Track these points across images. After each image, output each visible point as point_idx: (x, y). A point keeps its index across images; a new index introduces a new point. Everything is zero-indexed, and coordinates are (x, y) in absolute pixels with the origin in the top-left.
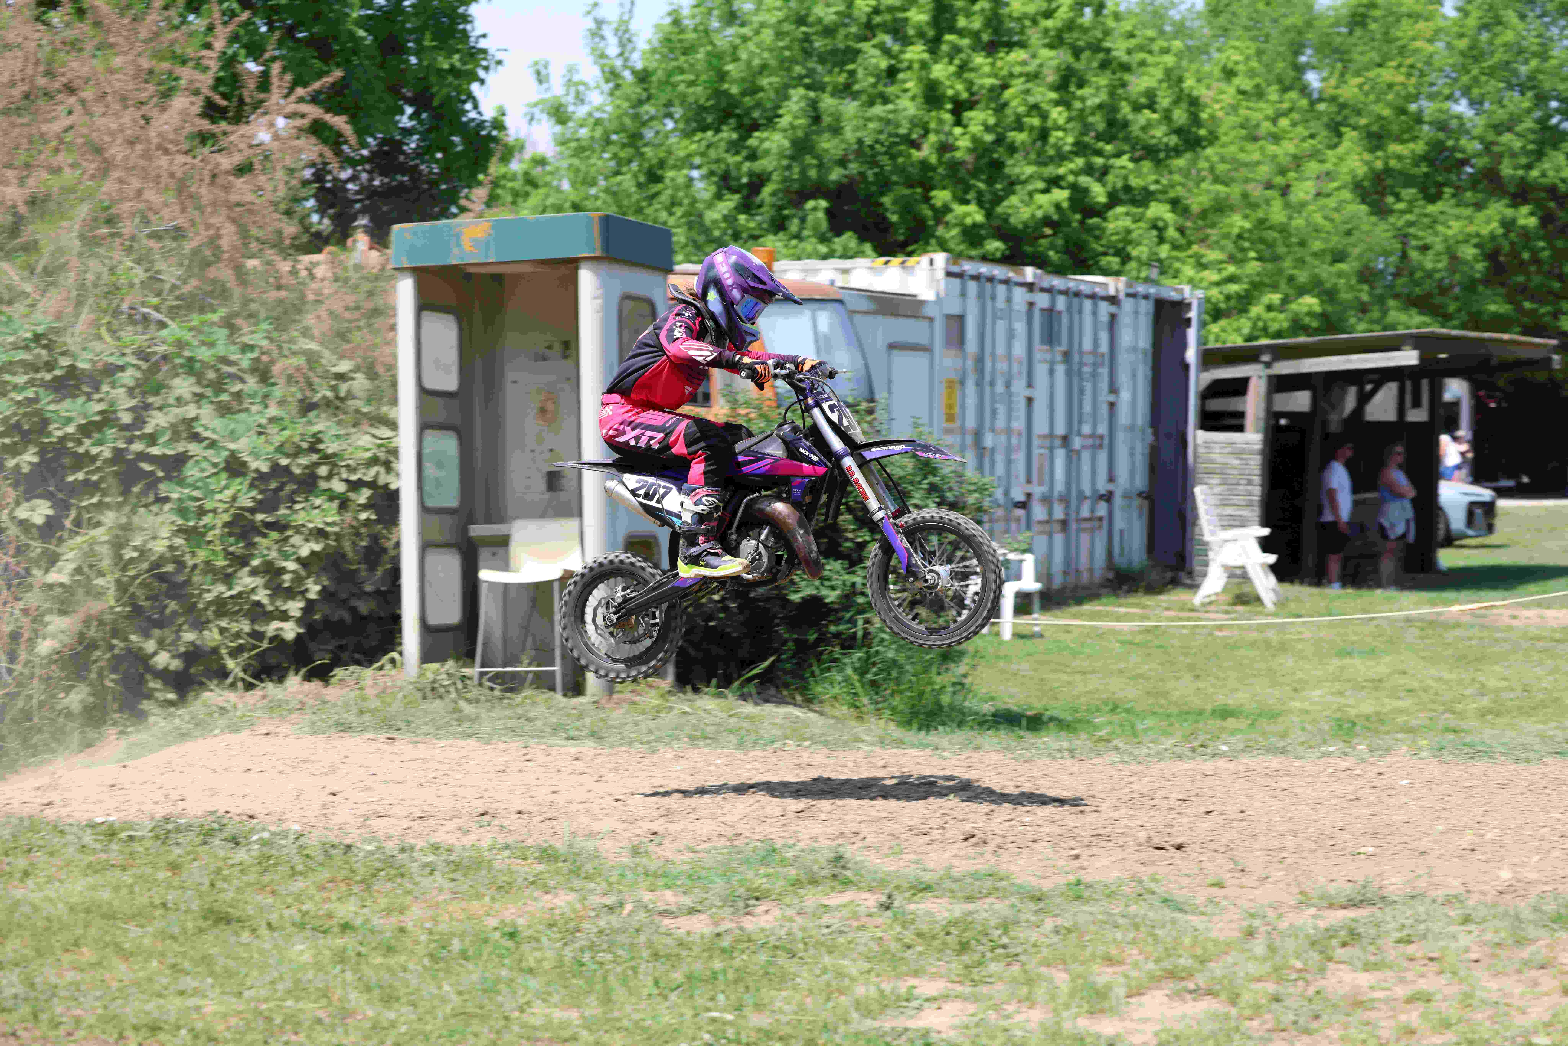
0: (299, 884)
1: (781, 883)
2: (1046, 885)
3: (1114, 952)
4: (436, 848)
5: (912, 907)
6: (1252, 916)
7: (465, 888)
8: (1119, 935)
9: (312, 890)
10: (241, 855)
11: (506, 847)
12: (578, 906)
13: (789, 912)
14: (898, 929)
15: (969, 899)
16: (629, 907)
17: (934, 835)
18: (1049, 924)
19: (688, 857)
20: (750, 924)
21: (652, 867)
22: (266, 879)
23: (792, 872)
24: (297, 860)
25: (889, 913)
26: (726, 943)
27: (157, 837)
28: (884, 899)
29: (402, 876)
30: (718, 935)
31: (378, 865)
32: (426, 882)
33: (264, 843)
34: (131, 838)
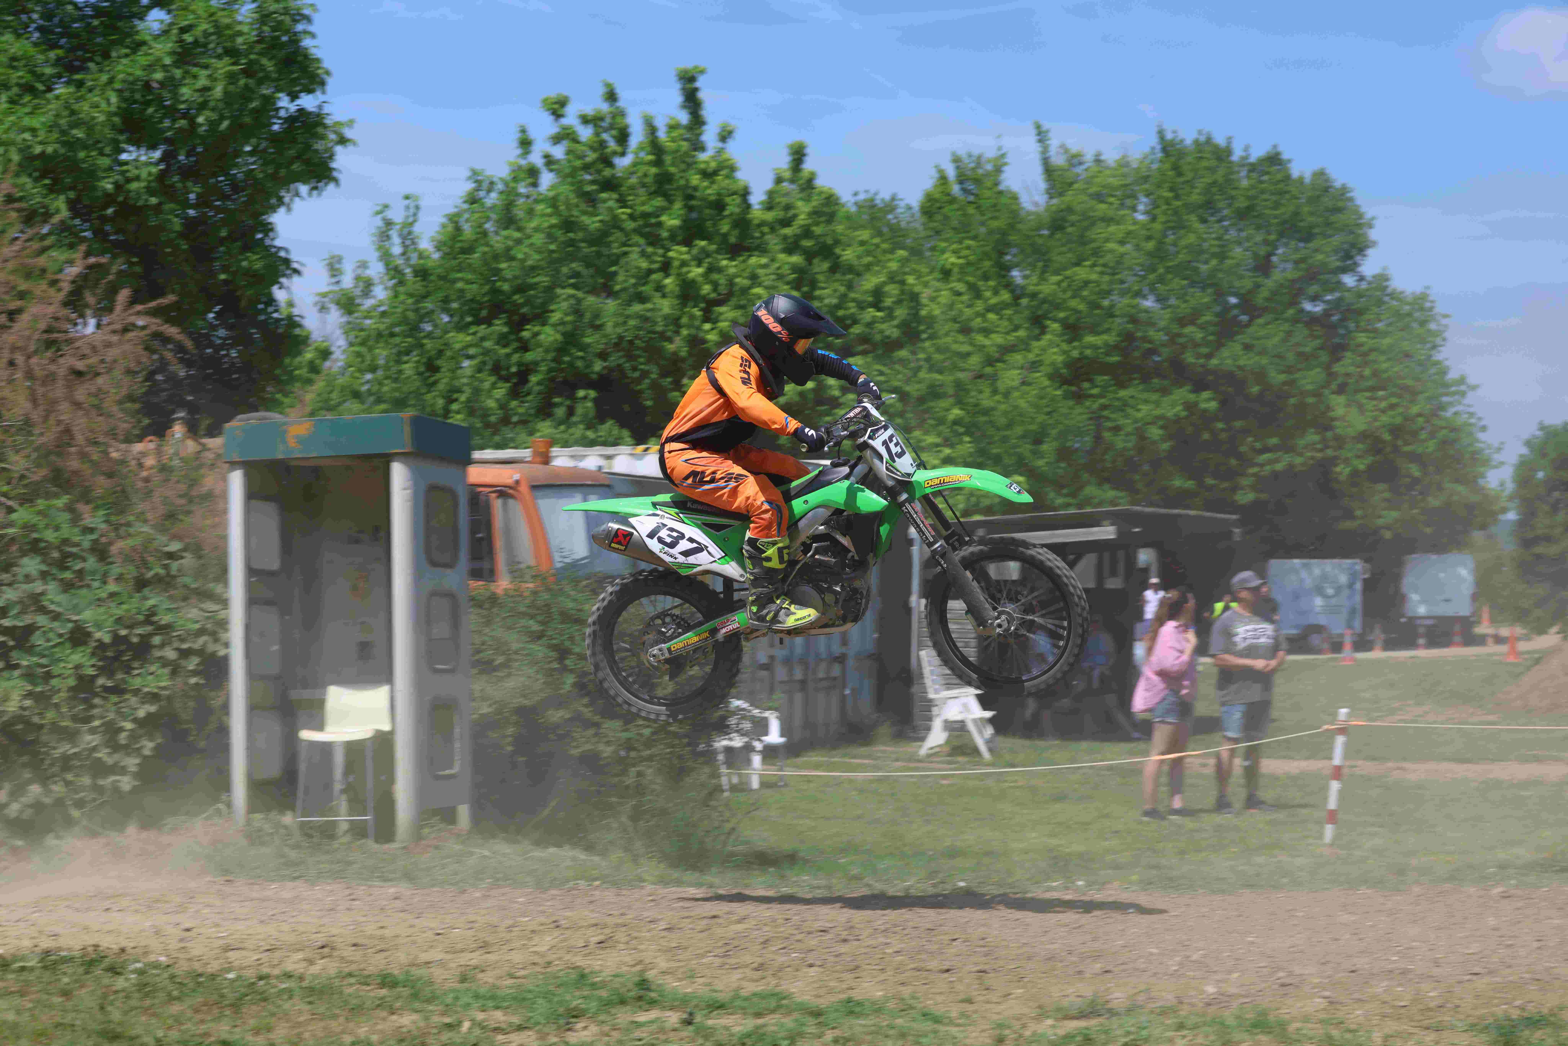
0: (175, 1008)
1: (594, 1004)
2: (823, 1003)
4: (288, 976)
5: (710, 1022)
6: (1000, 1026)
7: (322, 1010)
9: (189, 1013)
10: (120, 983)
11: (350, 975)
12: (422, 1024)
13: (606, 1028)
14: (700, 1041)
15: (758, 1015)
16: (466, 1025)
18: (829, 1035)
19: (509, 982)
20: (572, 1038)
21: (482, 991)
22: (148, 1002)
23: (604, 993)
24: (171, 987)
25: (691, 1028)
27: (45, 968)
28: (685, 1016)
29: (265, 1000)
31: (243, 990)
32: (287, 1006)
33: (141, 972)
34: (23, 969)
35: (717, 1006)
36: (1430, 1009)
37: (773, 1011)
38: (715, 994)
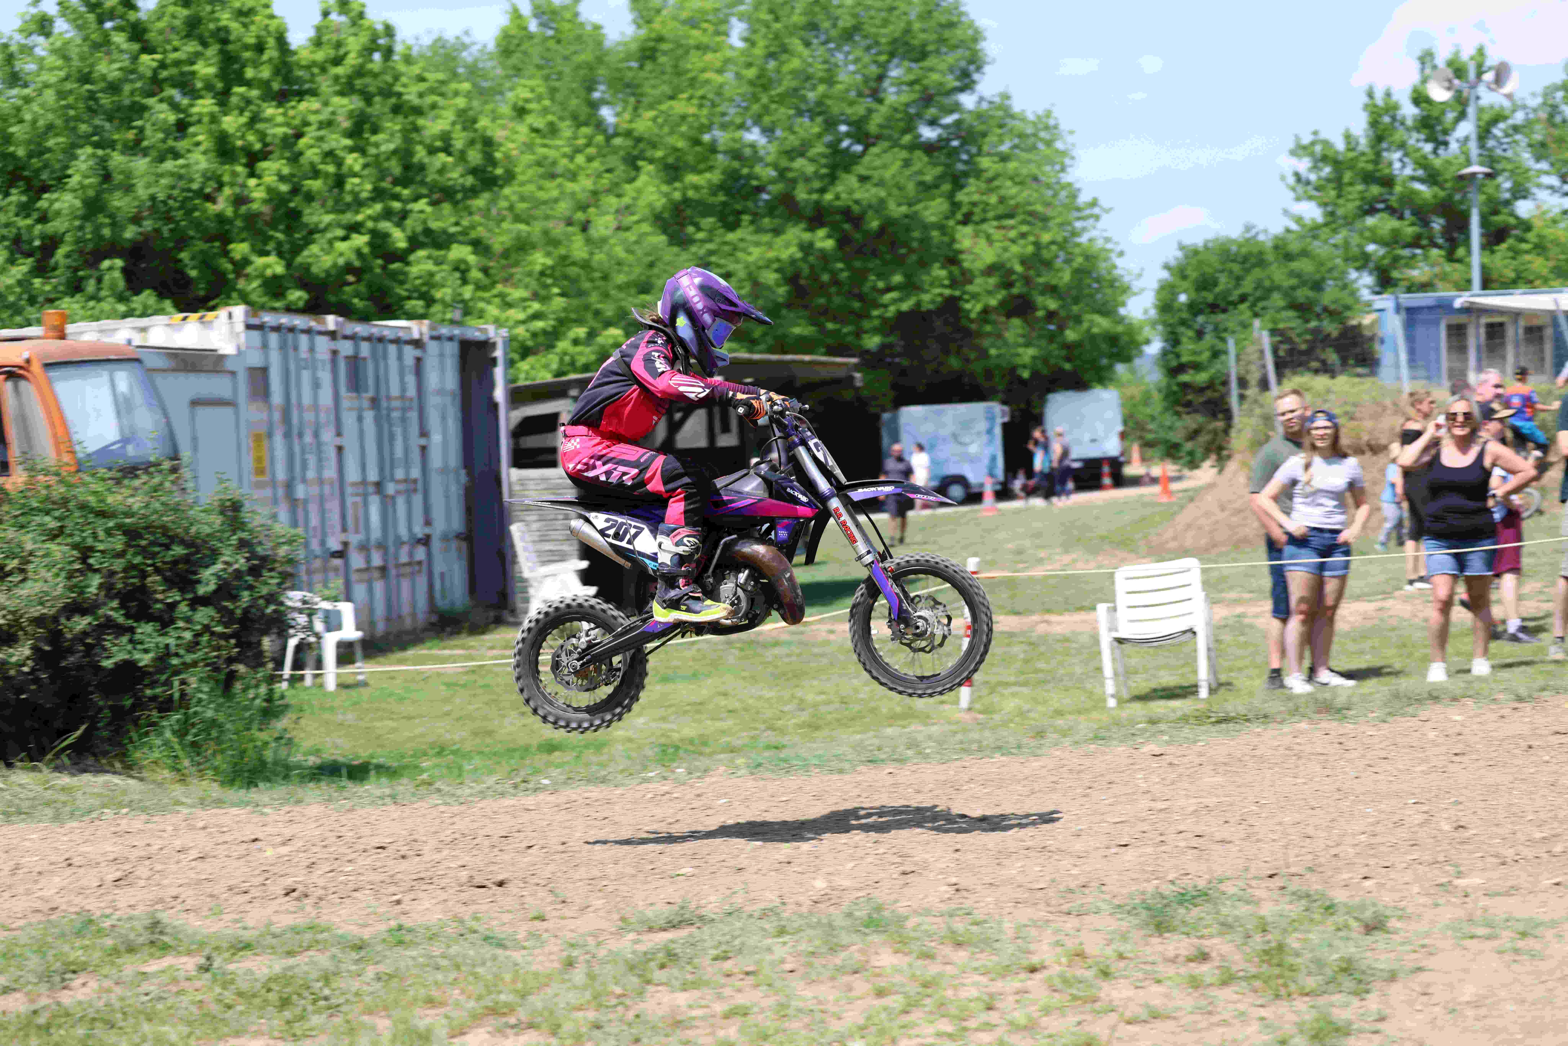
1: (97, 954)
2: (366, 934)
3: (435, 993)
5: (231, 967)
6: (572, 946)
8: (440, 977)
13: (107, 983)
14: (218, 990)
15: (290, 954)
17: (254, 892)
18: (370, 972)
20: (66, 998)
23: (109, 942)
25: (208, 976)
26: (41, 1020)
28: (202, 961)
30: (35, 1012)
35: (242, 947)
37: (308, 949)
38: (241, 932)
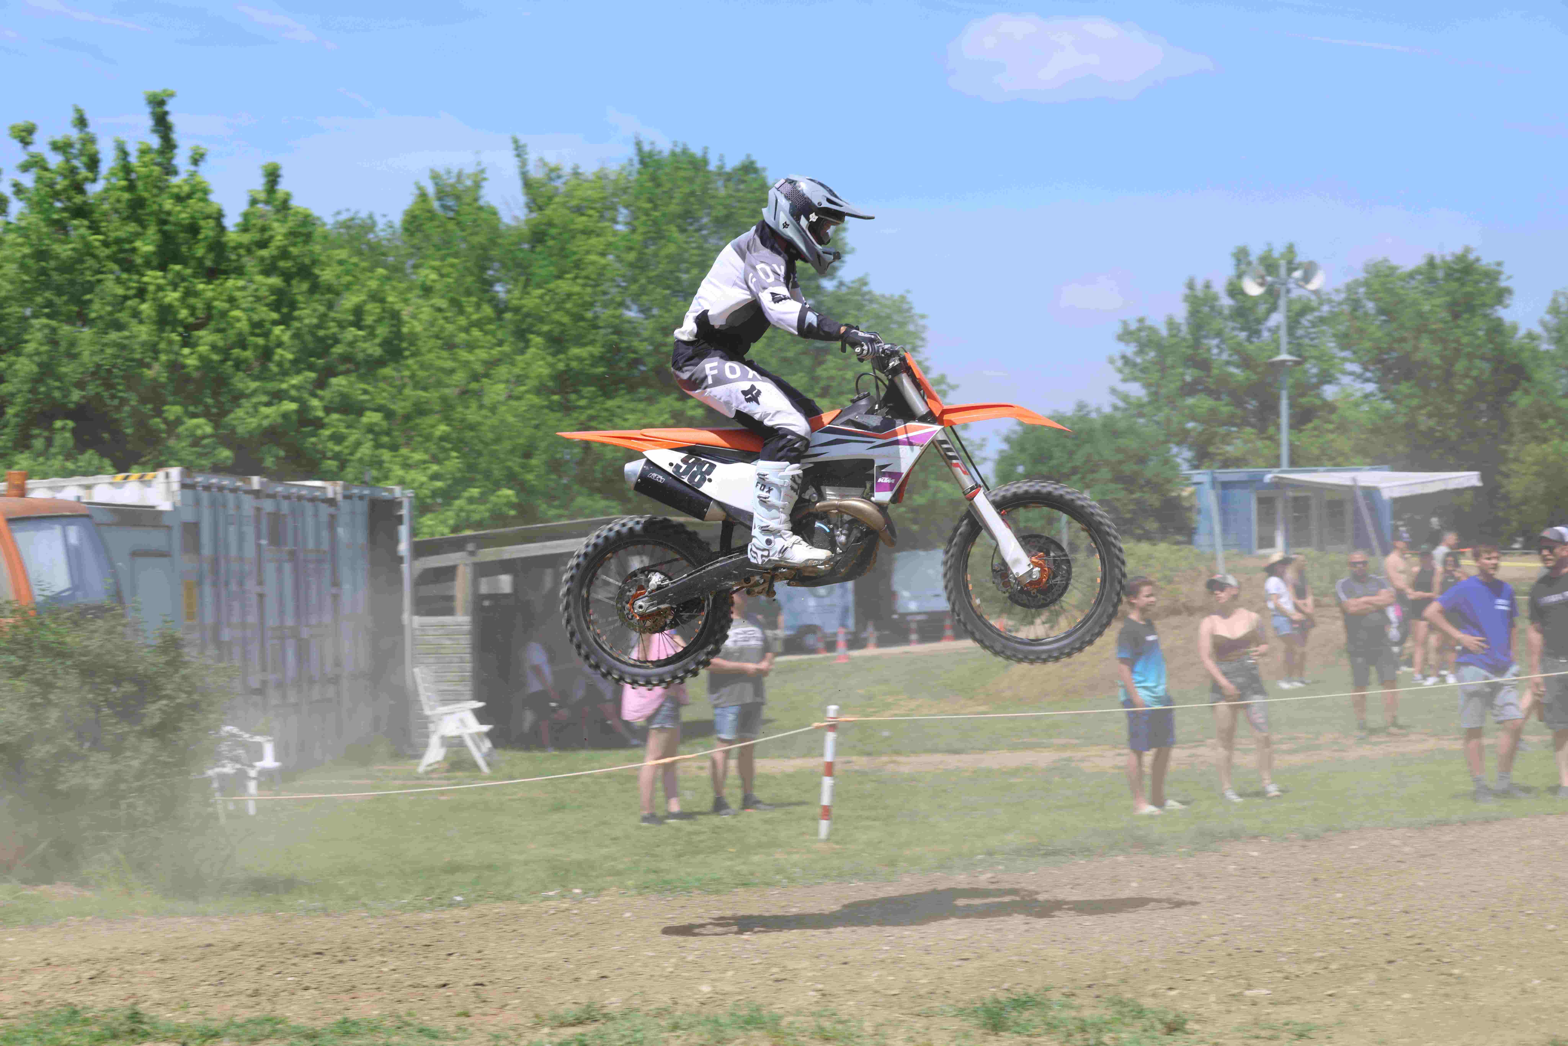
2: (319, 1025)
6: (496, 1037)
23: (96, 1029)
36: (921, 997)
37: (267, 1037)
38: (209, 1023)
